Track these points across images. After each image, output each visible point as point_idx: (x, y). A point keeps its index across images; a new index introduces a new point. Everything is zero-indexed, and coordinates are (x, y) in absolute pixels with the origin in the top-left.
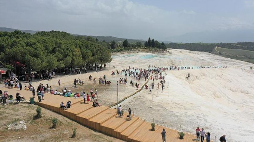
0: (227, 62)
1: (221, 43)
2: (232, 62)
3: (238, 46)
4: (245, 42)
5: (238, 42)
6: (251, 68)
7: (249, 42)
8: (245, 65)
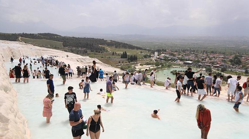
0: (43, 51)
1: (24, 33)
2: (48, 52)
3: (41, 37)
4: (45, 33)
5: (38, 33)
6: (67, 56)
7: (48, 33)
8: (61, 54)
